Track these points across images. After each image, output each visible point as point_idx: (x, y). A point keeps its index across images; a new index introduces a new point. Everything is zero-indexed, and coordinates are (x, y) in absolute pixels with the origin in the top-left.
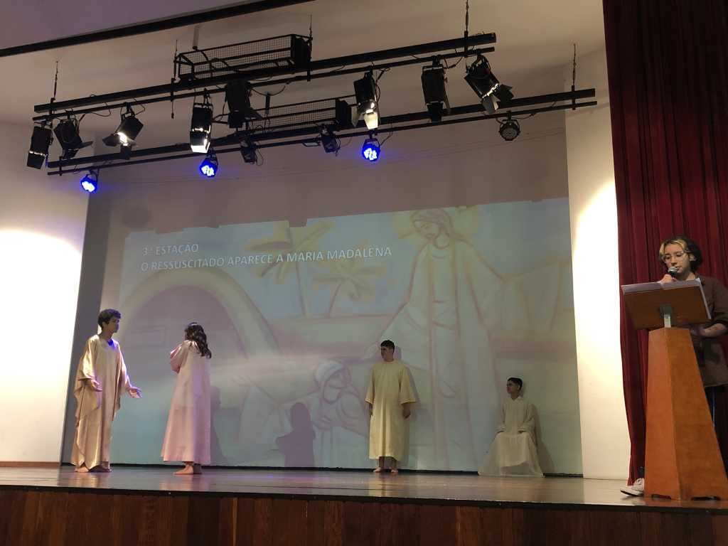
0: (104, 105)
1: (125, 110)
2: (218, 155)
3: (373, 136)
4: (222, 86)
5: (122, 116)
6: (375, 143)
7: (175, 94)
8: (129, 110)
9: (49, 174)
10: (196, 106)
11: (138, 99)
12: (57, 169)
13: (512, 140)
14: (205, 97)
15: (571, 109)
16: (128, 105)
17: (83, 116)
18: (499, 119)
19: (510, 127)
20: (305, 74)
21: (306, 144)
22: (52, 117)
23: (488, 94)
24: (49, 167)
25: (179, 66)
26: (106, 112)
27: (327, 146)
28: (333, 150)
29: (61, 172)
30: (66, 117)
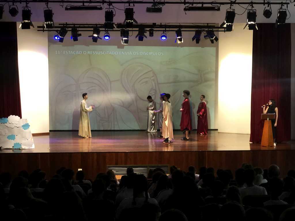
3: (165, 32)
9: (38, 30)
15: (224, 32)
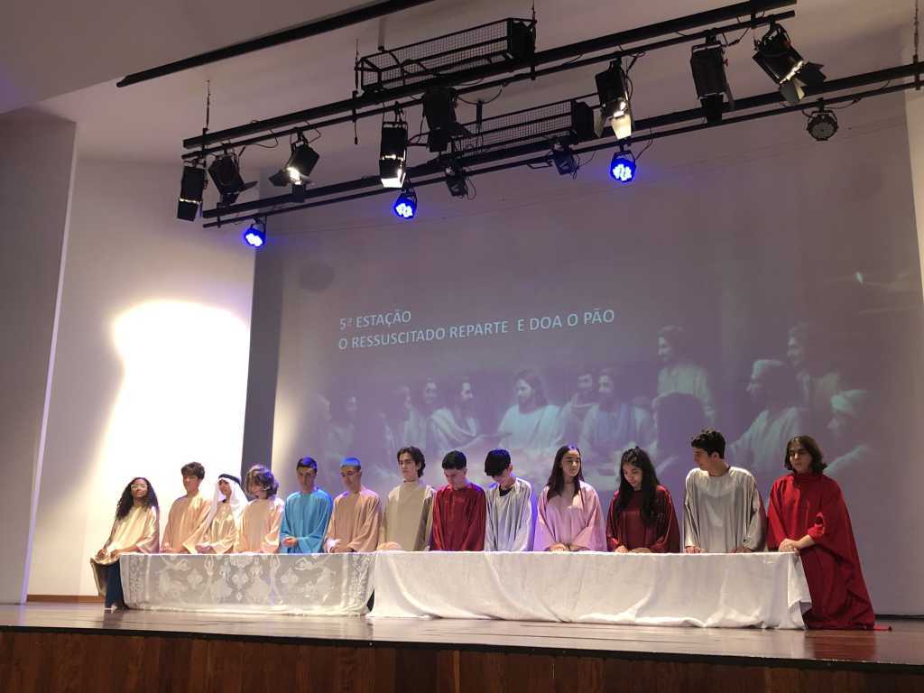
0: (268, 132)
1: (295, 137)
2: (416, 189)
3: (626, 147)
4: (419, 96)
5: (293, 145)
6: (629, 157)
7: (358, 111)
8: (301, 137)
9: (205, 226)
10: (387, 126)
11: (312, 122)
12: (214, 220)
13: (826, 139)
14: (397, 113)
15: (914, 89)
16: (299, 131)
17: (244, 149)
18: (805, 111)
19: (824, 121)
20: (528, 70)
21: (532, 165)
22: (205, 153)
23: (788, 77)
24: (204, 217)
25: (362, 74)
26: (272, 141)
27: (561, 166)
28: (569, 171)
29: (219, 223)
30: (222, 152)
